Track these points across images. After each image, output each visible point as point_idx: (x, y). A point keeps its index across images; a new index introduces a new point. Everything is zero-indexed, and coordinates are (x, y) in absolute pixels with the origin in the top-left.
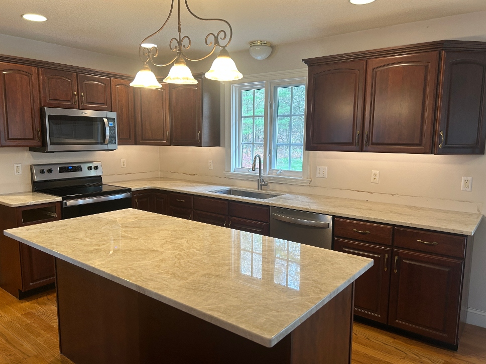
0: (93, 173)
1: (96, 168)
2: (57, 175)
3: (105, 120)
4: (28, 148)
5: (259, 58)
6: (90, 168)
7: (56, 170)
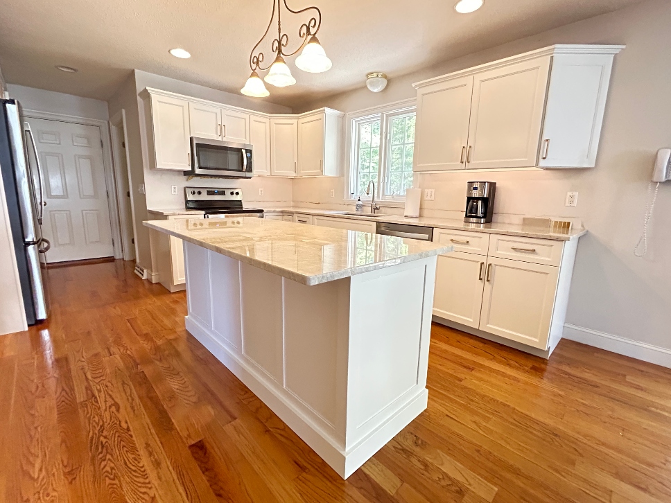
0: (235, 198)
1: (237, 193)
2: (205, 197)
3: (244, 151)
4: (183, 173)
5: (376, 90)
6: (232, 193)
7: (204, 192)
